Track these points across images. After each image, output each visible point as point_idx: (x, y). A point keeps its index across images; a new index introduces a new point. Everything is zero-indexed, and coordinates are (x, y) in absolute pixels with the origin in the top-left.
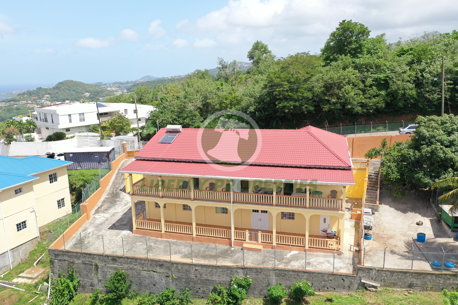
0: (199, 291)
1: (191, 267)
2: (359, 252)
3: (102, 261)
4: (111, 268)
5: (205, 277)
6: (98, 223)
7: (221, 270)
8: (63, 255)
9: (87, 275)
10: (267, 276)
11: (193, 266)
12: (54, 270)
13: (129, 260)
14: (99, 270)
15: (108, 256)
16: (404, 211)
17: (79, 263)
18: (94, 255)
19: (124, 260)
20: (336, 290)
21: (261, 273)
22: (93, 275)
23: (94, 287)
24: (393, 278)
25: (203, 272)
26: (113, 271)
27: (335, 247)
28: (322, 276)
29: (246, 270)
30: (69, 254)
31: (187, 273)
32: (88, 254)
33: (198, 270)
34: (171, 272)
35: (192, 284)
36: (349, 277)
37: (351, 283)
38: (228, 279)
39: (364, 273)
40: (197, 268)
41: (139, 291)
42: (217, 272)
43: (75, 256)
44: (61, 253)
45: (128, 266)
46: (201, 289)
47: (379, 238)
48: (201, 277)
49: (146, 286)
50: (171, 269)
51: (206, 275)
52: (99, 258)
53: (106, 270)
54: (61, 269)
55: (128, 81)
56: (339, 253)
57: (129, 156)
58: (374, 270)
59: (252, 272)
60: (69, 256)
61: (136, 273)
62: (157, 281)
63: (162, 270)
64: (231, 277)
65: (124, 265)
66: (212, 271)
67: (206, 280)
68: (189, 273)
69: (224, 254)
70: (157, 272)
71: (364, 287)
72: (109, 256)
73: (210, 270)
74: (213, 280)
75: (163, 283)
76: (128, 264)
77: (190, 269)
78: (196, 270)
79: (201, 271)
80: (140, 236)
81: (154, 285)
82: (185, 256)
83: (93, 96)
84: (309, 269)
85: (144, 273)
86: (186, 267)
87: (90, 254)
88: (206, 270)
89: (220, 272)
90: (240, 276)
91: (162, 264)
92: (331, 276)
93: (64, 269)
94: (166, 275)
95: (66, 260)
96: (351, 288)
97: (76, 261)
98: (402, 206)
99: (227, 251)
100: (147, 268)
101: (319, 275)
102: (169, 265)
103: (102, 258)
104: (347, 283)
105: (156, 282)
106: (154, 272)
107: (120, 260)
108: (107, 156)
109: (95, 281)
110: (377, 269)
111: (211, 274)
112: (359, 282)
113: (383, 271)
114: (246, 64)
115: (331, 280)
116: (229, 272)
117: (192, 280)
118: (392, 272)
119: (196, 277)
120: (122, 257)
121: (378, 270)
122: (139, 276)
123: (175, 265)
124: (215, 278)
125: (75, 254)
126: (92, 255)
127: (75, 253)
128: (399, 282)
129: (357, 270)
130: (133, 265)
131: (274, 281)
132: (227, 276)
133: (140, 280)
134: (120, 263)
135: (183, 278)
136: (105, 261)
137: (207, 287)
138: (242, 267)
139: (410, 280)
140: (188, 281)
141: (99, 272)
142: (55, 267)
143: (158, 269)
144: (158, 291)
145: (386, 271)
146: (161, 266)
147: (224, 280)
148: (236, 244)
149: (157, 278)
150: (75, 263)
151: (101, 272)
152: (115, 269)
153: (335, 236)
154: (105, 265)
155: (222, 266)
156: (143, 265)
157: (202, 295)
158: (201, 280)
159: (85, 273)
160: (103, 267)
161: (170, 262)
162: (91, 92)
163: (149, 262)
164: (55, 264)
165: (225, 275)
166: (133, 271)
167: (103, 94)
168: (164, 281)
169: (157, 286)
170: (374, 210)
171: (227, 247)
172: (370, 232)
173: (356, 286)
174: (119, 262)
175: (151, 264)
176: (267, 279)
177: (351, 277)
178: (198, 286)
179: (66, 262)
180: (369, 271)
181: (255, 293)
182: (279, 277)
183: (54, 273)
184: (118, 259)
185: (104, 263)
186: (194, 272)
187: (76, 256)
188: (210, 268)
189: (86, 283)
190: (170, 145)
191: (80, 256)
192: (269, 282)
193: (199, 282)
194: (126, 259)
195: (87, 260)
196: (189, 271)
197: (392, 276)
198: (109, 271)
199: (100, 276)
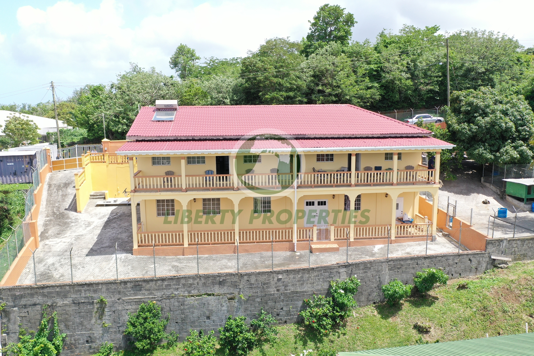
0: (281, 314)
1: (272, 276)
3: (113, 292)
4: (129, 302)
5: (292, 289)
6: (58, 250)
7: (316, 274)
8: (32, 295)
9: (81, 324)
10: (378, 271)
11: (275, 275)
12: (11, 326)
13: (166, 283)
14: (106, 310)
15: (125, 282)
17: (66, 305)
18: (98, 284)
19: (156, 284)
20: (462, 275)
21: (370, 268)
22: (93, 321)
23: (94, 342)
24: (524, 248)
25: (289, 281)
26: (134, 307)
28: (447, 260)
29: (350, 267)
30: (46, 291)
31: (265, 287)
32: (86, 284)
33: (282, 280)
34: (238, 290)
35: (271, 303)
36: (476, 256)
37: (479, 262)
38: (326, 286)
39: (494, 247)
40: (280, 277)
41: (180, 333)
42: (309, 277)
43: (58, 294)
44: (29, 292)
45: (163, 293)
46: (285, 309)
48: (286, 290)
49: (193, 322)
50: (239, 285)
51: (293, 285)
52: (107, 289)
53: (120, 308)
54: (25, 322)
56: (432, 239)
57: (54, 168)
58: (505, 241)
59: (359, 269)
60: (44, 295)
61: (176, 304)
62: (214, 309)
63: (224, 290)
64: (330, 282)
65: (155, 292)
66: (302, 277)
67: (293, 292)
68: (268, 287)
69: (292, 259)
70: (213, 295)
72: (128, 282)
73: (299, 276)
74: (303, 292)
75: (224, 310)
76: (163, 289)
77: (269, 280)
78: (279, 280)
79: (285, 280)
80: (146, 257)
81: (208, 318)
85: (191, 301)
86: (262, 278)
87: (90, 285)
88: (294, 278)
89: (314, 276)
90: (343, 278)
91: (224, 280)
92: (457, 257)
93: (33, 321)
94: (229, 296)
95: (38, 304)
96: (479, 269)
97: (60, 302)
100: (196, 291)
101: (443, 259)
102: (235, 279)
103: (113, 286)
104: (474, 263)
105: (211, 312)
106: (209, 295)
107: (148, 286)
108: (28, 163)
109: (98, 332)
110: (508, 239)
111: (302, 282)
112: (487, 259)
113: (514, 240)
115: (456, 263)
116: (327, 274)
117: (271, 297)
118: (523, 241)
119: (278, 290)
120: (152, 280)
121: (510, 241)
122: (182, 307)
123: (246, 278)
124: (307, 288)
125: (58, 290)
126: (94, 286)
127: (58, 286)
128: (529, 252)
130: (172, 290)
131: (387, 277)
132: (324, 281)
133: (183, 313)
134: (149, 290)
135: (257, 297)
136: (119, 292)
137: (294, 304)
138: (346, 264)
140: (265, 299)
141: (106, 313)
142: (12, 321)
143: (217, 290)
144: (213, 325)
145: (517, 240)
146: (221, 283)
147: (319, 288)
149: (214, 305)
150: (58, 305)
151: (110, 313)
152: (139, 302)
154: (119, 299)
155: (317, 268)
156: (189, 287)
157: (284, 319)
158: (285, 295)
159: (77, 320)
160: (114, 303)
161: (237, 274)
163: (200, 279)
164: (12, 316)
165: (321, 280)
166: (172, 300)
168: (224, 308)
169: (213, 318)
173: (484, 265)
174: (146, 290)
175: (204, 284)
176: (377, 277)
177: (479, 256)
178: (279, 305)
179: (38, 307)
180: (499, 243)
181: (362, 300)
182: (393, 270)
183: (8, 334)
184: (144, 284)
185: (118, 296)
186: (276, 283)
187: (61, 292)
188: (300, 273)
189: (79, 339)
190: (173, 123)
191: (69, 292)
192: (381, 280)
193: (282, 298)
194: (159, 282)
195: (84, 295)
196: (267, 283)
197: (523, 245)
198: (126, 308)
199: (107, 321)
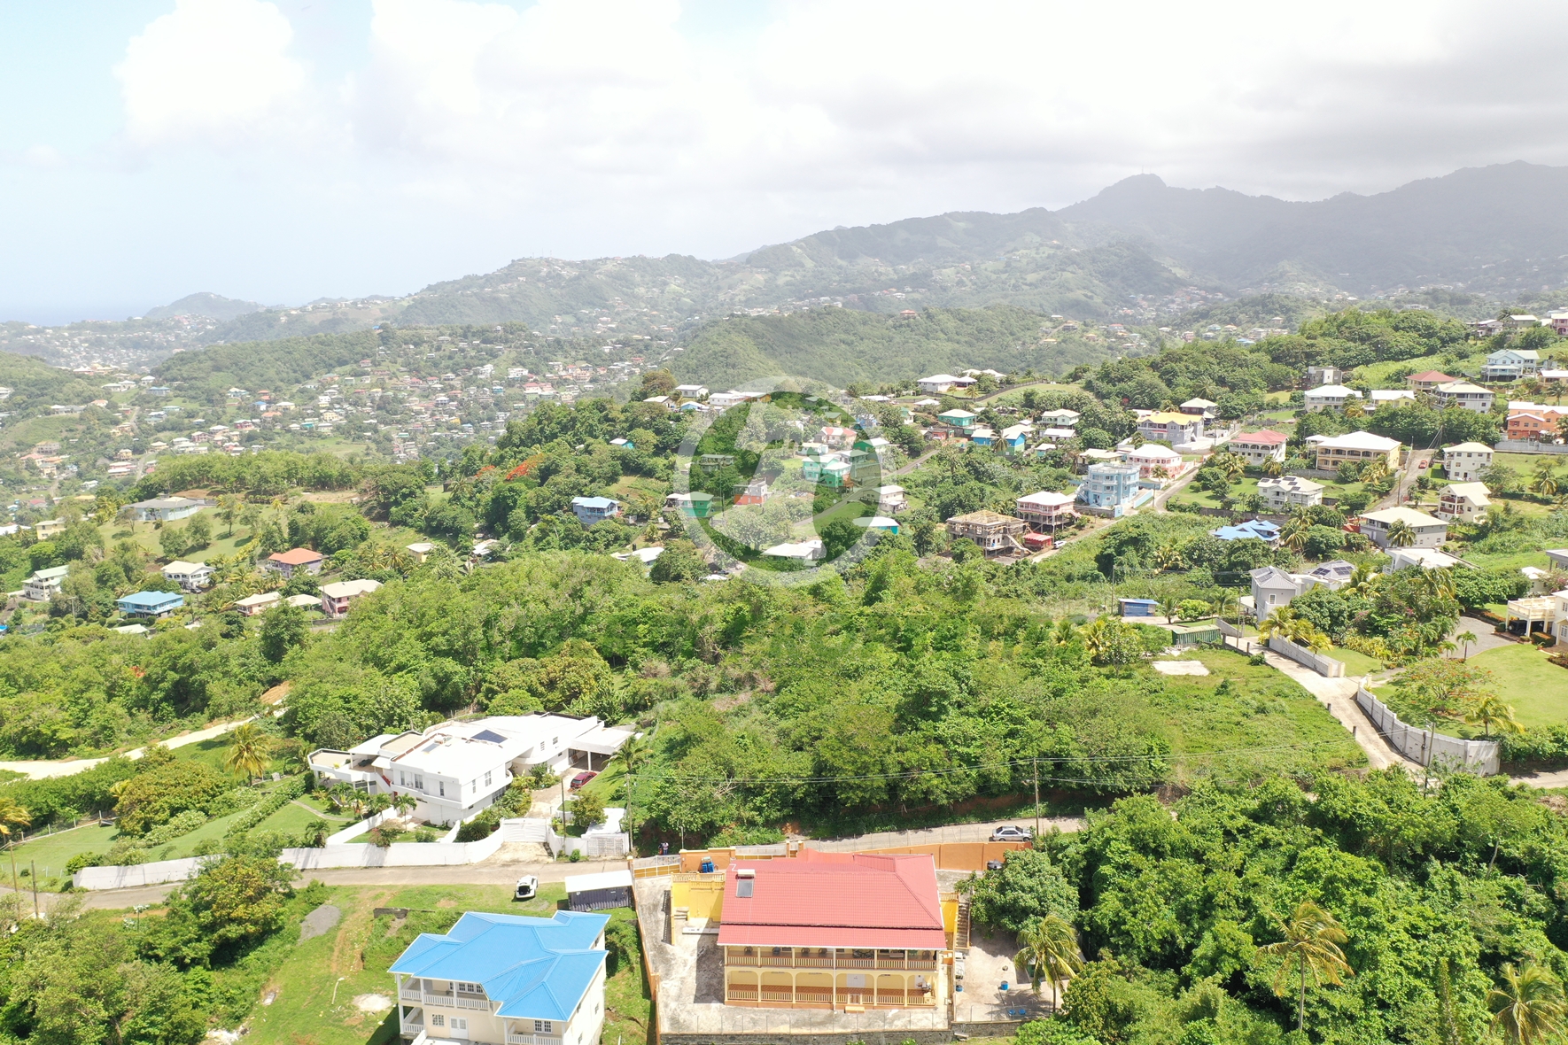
1: (810, 1037)
2: (951, 1005)
6: (674, 995)
7: (837, 1038)
11: (812, 1036)
15: (726, 1035)
16: (994, 954)
21: (872, 1036)
24: (978, 1029)
25: (821, 1041)
27: (930, 1003)
33: (817, 1040)
36: (945, 1032)
37: (947, 1037)
39: (956, 1028)
40: (815, 1038)
42: (833, 1039)
43: (690, 1038)
47: (970, 987)
50: (790, 1041)
52: (716, 1038)
55: (130, 319)
56: (934, 1007)
58: (964, 1024)
66: (829, 1039)
69: (831, 1020)
71: (957, 1039)
73: (827, 1038)
76: (747, 1040)
77: (808, 1039)
80: (733, 1007)
82: (793, 1026)
83: (25, 398)
84: (913, 1027)
86: (805, 1038)
88: (824, 1039)
98: (991, 948)
99: (831, 1016)
102: (788, 1037)
104: (943, 1037)
107: (738, 1038)
108: (627, 891)
110: (966, 1022)
112: (953, 1035)
113: (971, 1024)
114: (568, 268)
115: (931, 1036)
118: (977, 1025)
128: (982, 1032)
129: (951, 1025)
130: (752, 1041)
139: (990, 1029)
145: (973, 1024)
148: (838, 1008)
153: (931, 990)
156: (762, 1040)
162: (14, 384)
167: (65, 389)
170: (965, 953)
171: (829, 1011)
172: (961, 982)
173: (951, 1039)
175: (770, 1039)
177: (947, 1032)
180: (960, 1025)
186: (813, 1041)
190: (752, 899)
191: (696, 1038)
196: (807, 1041)
